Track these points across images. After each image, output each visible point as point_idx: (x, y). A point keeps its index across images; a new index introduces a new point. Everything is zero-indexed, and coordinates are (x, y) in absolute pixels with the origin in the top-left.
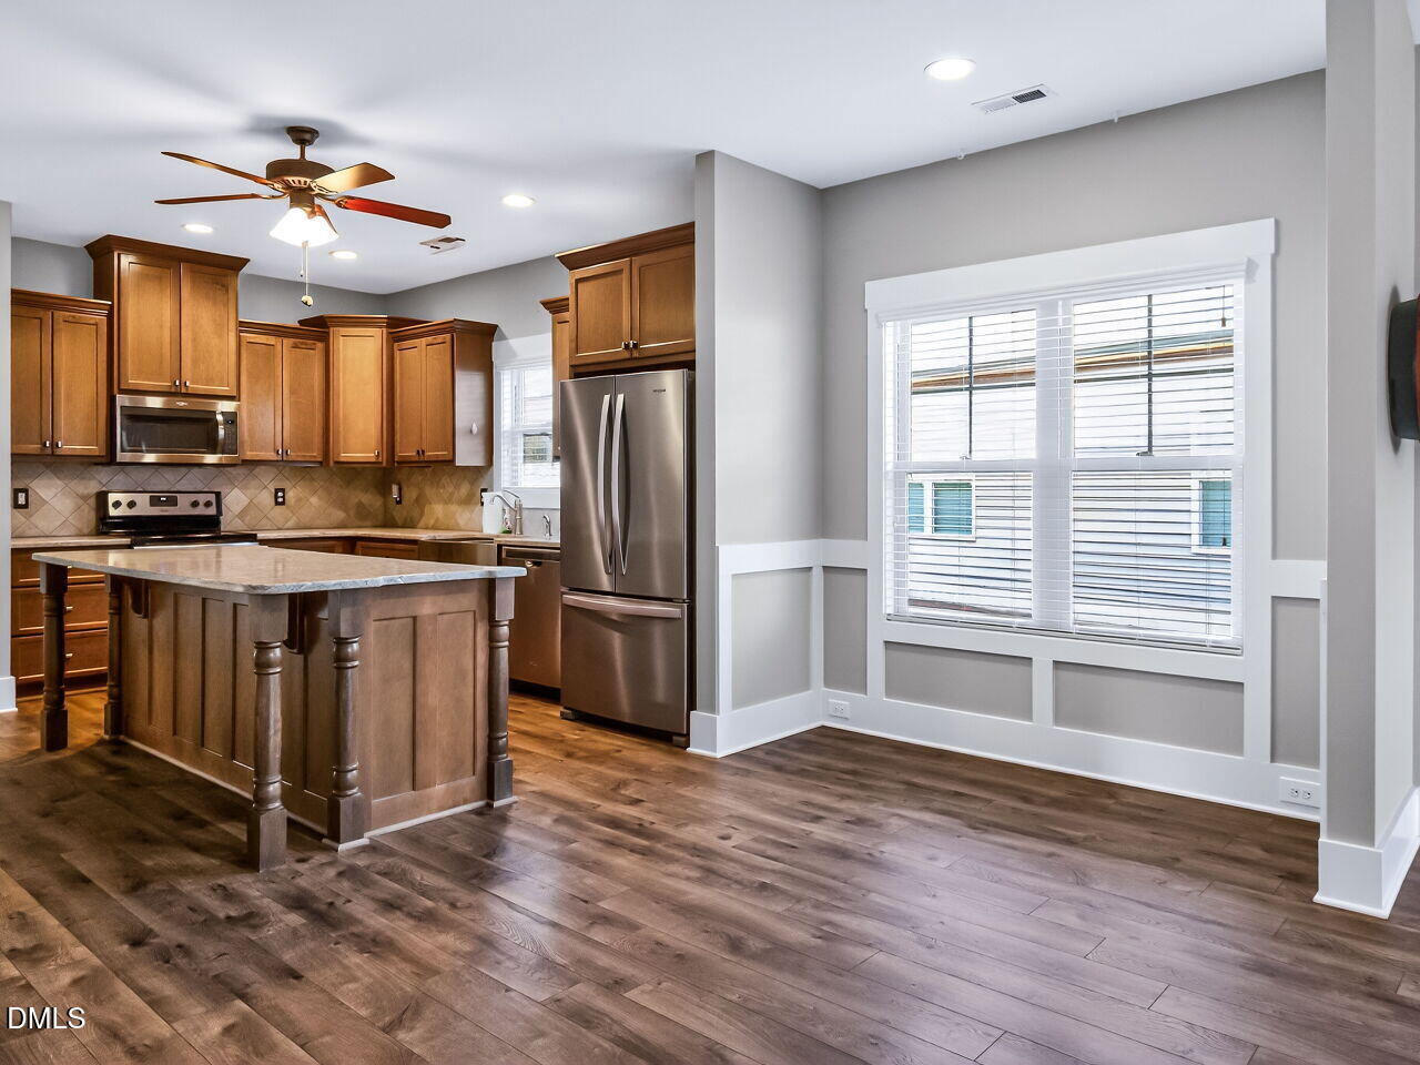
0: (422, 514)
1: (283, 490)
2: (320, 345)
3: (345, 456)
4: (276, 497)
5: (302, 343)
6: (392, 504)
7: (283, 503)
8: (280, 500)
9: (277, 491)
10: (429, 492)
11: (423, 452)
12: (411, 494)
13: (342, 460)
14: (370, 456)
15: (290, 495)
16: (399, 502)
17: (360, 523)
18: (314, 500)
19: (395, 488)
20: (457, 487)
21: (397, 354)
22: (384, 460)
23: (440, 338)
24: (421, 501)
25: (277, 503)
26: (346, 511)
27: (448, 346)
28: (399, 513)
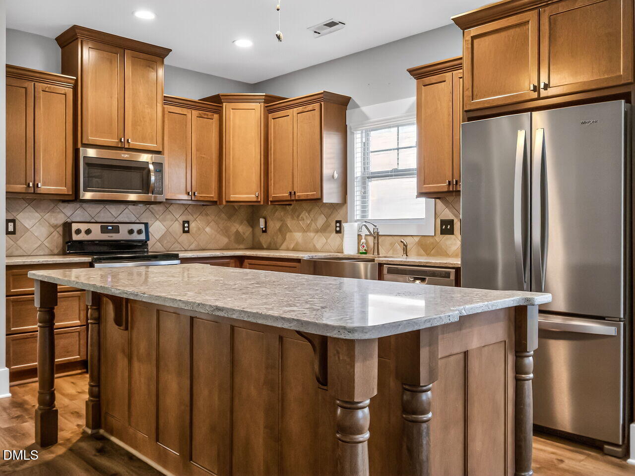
0: (284, 239)
1: (188, 222)
2: (216, 116)
3: (234, 197)
4: (184, 227)
5: (205, 114)
6: (258, 232)
7: (188, 232)
8: (186, 229)
9: (184, 222)
10: (290, 222)
11: (295, 193)
12: (274, 225)
13: (232, 200)
14: (252, 197)
15: (193, 225)
16: (265, 231)
17: (236, 246)
18: (208, 229)
19: (262, 221)
20: (314, 220)
21: (272, 122)
22: (261, 199)
23: (310, 107)
24: (283, 231)
25: (184, 232)
26: (229, 237)
27: (317, 113)
28: (264, 239)
